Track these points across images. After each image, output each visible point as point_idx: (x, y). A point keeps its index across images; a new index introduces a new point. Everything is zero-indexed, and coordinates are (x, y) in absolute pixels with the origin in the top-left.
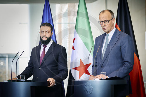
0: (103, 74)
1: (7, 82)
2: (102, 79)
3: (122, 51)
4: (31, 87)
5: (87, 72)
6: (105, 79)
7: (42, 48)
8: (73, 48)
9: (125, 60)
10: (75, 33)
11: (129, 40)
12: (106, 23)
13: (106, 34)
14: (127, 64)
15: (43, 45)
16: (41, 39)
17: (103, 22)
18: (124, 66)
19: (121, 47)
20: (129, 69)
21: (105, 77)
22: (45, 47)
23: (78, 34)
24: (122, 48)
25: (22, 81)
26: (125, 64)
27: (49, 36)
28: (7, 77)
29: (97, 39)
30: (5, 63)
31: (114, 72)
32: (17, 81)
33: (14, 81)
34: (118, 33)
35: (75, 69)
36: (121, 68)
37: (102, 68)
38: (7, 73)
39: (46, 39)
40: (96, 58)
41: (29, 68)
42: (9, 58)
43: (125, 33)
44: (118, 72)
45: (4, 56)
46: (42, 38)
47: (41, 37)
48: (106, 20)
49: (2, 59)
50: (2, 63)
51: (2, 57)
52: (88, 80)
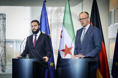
0: (81, 54)
1: (17, 58)
2: (80, 58)
3: (94, 39)
4: (33, 62)
8: (61, 37)
9: (96, 45)
10: (62, 27)
12: (84, 20)
13: (84, 28)
14: (97, 48)
18: (95, 49)
19: (93, 36)
23: (64, 28)
25: (27, 58)
26: (95, 47)
28: (15, 55)
30: (13, 46)
31: (89, 53)
33: (21, 58)
35: (63, 50)
36: (93, 50)
38: (15, 52)
40: (77, 44)
42: (16, 42)
44: (91, 53)
45: (13, 41)
49: (12, 43)
50: (11, 46)
51: (11, 42)
52: (71, 58)
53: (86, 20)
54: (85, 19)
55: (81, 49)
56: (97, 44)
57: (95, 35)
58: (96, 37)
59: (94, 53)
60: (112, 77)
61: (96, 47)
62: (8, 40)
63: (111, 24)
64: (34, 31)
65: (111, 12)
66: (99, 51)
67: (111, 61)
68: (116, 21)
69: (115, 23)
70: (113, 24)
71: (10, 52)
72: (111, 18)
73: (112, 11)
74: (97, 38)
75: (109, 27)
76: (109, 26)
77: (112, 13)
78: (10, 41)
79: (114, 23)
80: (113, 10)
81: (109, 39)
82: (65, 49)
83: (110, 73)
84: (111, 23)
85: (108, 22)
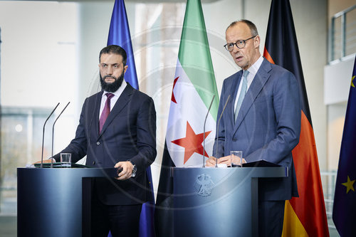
0: (235, 154)
1: (33, 167)
2: (233, 166)
3: (275, 105)
4: (84, 179)
5: (201, 151)
6: (240, 165)
7: (104, 99)
8: (173, 99)
9: (282, 125)
11: (289, 82)
12: (241, 45)
14: (286, 133)
15: (105, 92)
16: (102, 81)
17: (233, 44)
18: (280, 137)
19: (273, 96)
20: (290, 142)
21: (239, 161)
22: (110, 97)
24: (275, 100)
25: (64, 165)
26: (280, 132)
27: (120, 75)
28: (29, 156)
29: (226, 82)
30: (25, 127)
32: (55, 166)
33: (47, 166)
34: (268, 68)
35: (177, 142)
36: (272, 141)
37: (234, 143)
38: (30, 149)
39: (112, 81)
41: (79, 142)
42: (34, 116)
43: (284, 67)
44: (266, 150)
45: (24, 112)
46: (105, 78)
47: (103, 77)
48: (239, 39)
49: (20, 118)
50: (19, 128)
51: (19, 115)
52: (204, 166)
53: (247, 45)
54: (244, 41)
55: (234, 139)
56: (286, 120)
57: (280, 93)
58: (280, 98)
59: (274, 149)
60: (335, 227)
61: (283, 130)
62: (8, 108)
63: (333, 60)
64: (106, 81)
65: (333, 19)
66: (291, 145)
67: (333, 176)
68: (348, 47)
69: (345, 56)
70: (340, 59)
71: (15, 147)
72: (333, 40)
73: (337, 15)
74: (285, 102)
75: (327, 69)
76: (328, 63)
77: (336, 22)
78: (15, 111)
79: (342, 54)
80: (341, 13)
81: (328, 106)
82: (185, 137)
83: (329, 213)
84: (333, 54)
85: (324, 52)
